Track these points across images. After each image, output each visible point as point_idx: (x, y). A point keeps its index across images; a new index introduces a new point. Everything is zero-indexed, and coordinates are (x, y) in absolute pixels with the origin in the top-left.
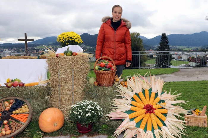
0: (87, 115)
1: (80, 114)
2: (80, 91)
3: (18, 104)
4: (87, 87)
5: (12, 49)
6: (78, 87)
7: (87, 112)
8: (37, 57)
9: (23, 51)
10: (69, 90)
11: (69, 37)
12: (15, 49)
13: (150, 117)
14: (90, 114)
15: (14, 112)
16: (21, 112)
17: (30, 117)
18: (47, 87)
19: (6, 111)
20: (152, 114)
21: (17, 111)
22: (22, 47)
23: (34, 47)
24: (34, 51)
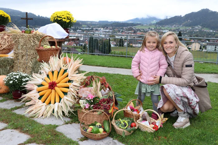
0: (10, 82)
5: (107, 28)
9: (119, 31)
12: (111, 28)
13: (51, 92)
20: (53, 90)
22: (118, 26)
23: (133, 27)
24: (131, 32)
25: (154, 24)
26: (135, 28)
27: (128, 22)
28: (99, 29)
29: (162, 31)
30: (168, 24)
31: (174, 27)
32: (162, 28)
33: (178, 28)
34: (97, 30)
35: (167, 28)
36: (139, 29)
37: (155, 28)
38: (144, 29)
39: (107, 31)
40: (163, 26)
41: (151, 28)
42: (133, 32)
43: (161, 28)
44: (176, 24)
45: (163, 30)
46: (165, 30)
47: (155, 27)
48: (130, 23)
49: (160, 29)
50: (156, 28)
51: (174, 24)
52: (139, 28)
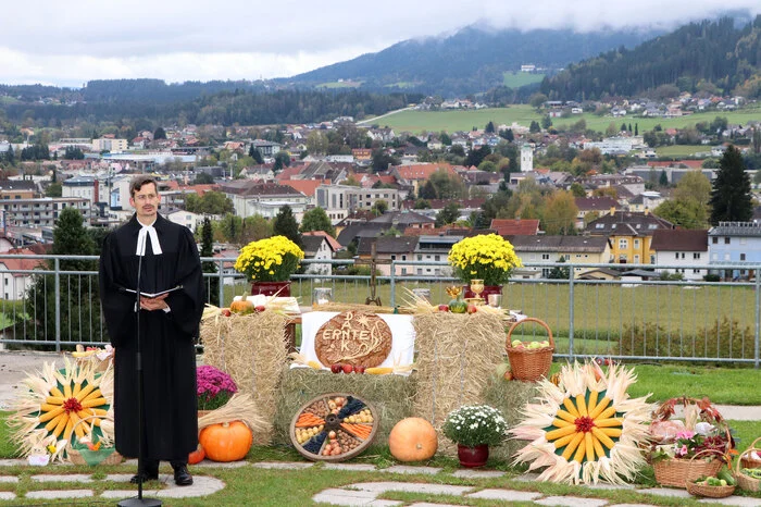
0: (472, 427)
1: (459, 424)
2: (475, 391)
3: (353, 407)
4: (489, 383)
5: (160, 135)
6: (472, 382)
7: (473, 422)
8: (393, 309)
10: (455, 389)
11: (478, 255)
12: (189, 133)
13: (583, 438)
14: (476, 425)
15: (346, 419)
16: (358, 420)
17: (374, 430)
18: (411, 379)
19: (333, 415)
20: (588, 434)
21: (352, 418)
22: (245, 122)
23: (361, 124)
24: (349, 159)
25: (523, 95)
26: (375, 128)
27: (320, 87)
28: (96, 145)
29: (589, 145)
30: (630, 92)
31: (684, 108)
32: (593, 123)
33: (710, 118)
34: (74, 155)
35: (630, 120)
36: (413, 140)
37: (534, 127)
38: (450, 132)
39: (161, 158)
40: (599, 104)
41: (504, 127)
42: (364, 158)
43: (581, 125)
44: (694, 91)
45: (597, 137)
46: (611, 134)
47: (539, 119)
48: (341, 95)
49: (579, 130)
50: (547, 123)
51: (684, 89)
52: (415, 132)
